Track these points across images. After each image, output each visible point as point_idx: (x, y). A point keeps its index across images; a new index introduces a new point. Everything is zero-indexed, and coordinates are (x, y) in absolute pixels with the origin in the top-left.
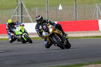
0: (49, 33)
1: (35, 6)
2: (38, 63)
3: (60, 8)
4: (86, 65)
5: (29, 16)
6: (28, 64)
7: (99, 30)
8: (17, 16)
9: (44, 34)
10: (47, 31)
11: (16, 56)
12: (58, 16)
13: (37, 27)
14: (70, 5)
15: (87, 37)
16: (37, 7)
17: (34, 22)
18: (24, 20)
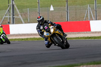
1: (27, 7)
2: (29, 64)
3: (52, 9)
4: (78, 66)
5: (20, 16)
6: (20, 65)
8: (8, 17)
9: (45, 34)
11: (7, 57)
12: (50, 17)
13: (38, 27)
15: (78, 38)
17: (25, 23)
18: (16, 21)
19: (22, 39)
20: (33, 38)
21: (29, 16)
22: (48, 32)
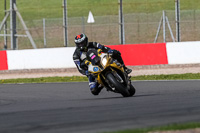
0: (101, 66)
1: (41, 16)
5: (28, 34)
7: (167, 62)
9: (91, 68)
10: (97, 63)
13: (77, 56)
14: (109, 14)
15: (143, 77)
16: (45, 17)
17: (38, 48)
18: (19, 44)
19: (33, 80)
20: (53, 78)
21: (47, 33)
22: (96, 64)
